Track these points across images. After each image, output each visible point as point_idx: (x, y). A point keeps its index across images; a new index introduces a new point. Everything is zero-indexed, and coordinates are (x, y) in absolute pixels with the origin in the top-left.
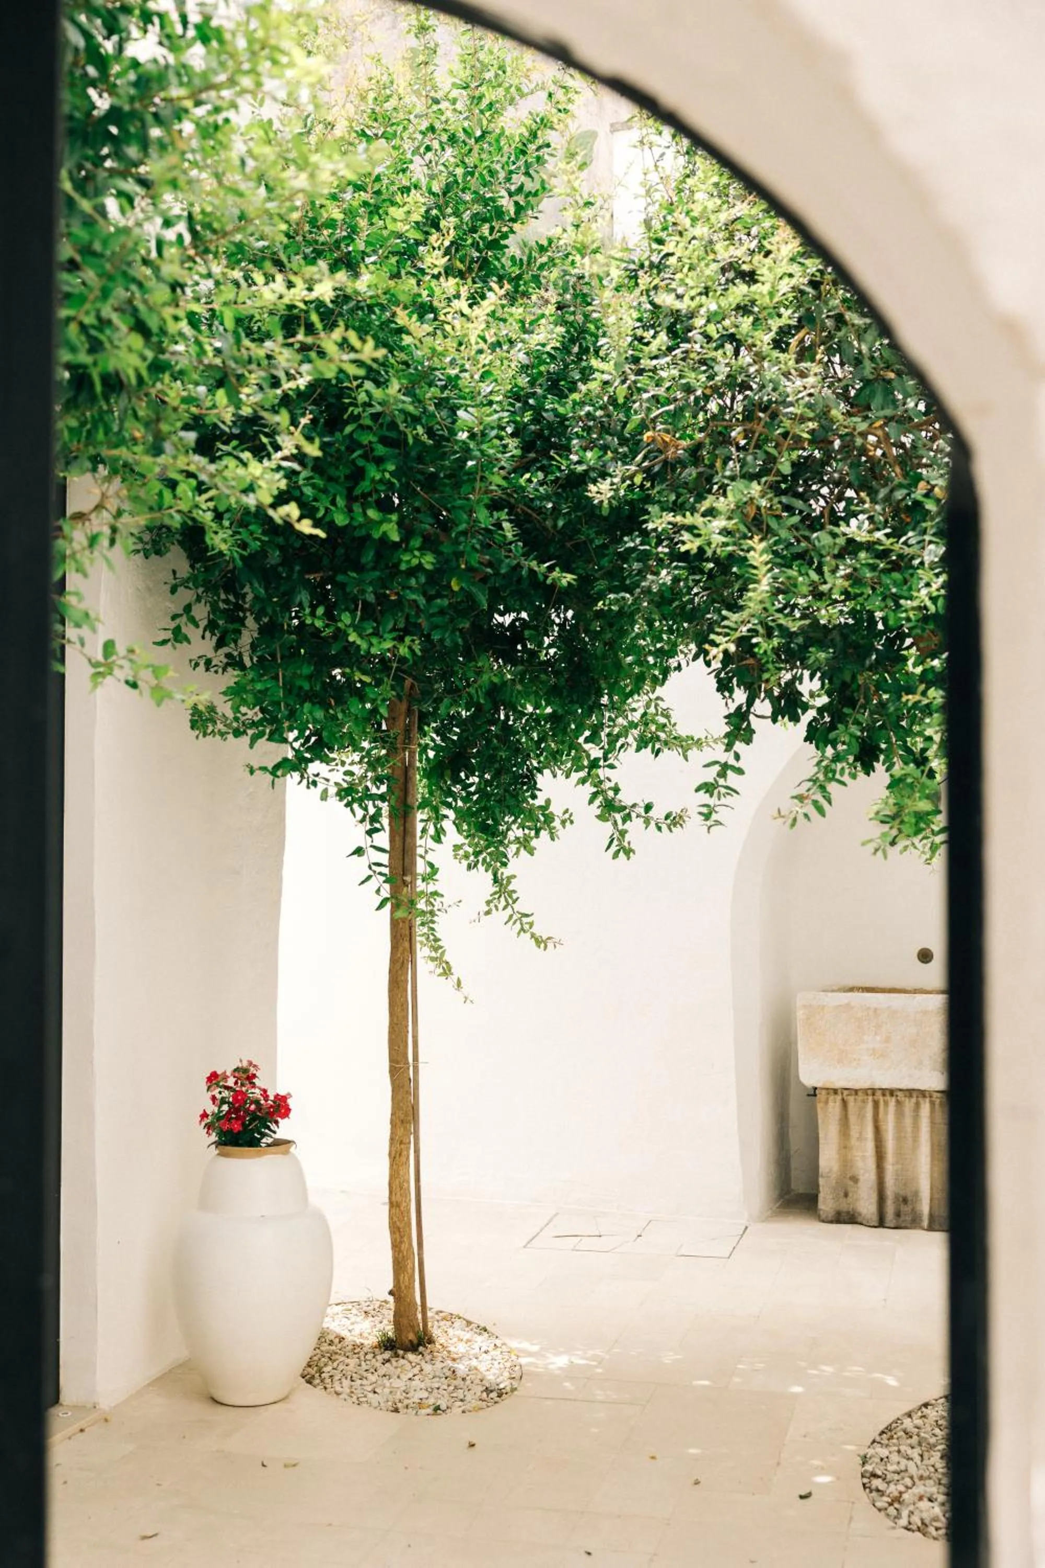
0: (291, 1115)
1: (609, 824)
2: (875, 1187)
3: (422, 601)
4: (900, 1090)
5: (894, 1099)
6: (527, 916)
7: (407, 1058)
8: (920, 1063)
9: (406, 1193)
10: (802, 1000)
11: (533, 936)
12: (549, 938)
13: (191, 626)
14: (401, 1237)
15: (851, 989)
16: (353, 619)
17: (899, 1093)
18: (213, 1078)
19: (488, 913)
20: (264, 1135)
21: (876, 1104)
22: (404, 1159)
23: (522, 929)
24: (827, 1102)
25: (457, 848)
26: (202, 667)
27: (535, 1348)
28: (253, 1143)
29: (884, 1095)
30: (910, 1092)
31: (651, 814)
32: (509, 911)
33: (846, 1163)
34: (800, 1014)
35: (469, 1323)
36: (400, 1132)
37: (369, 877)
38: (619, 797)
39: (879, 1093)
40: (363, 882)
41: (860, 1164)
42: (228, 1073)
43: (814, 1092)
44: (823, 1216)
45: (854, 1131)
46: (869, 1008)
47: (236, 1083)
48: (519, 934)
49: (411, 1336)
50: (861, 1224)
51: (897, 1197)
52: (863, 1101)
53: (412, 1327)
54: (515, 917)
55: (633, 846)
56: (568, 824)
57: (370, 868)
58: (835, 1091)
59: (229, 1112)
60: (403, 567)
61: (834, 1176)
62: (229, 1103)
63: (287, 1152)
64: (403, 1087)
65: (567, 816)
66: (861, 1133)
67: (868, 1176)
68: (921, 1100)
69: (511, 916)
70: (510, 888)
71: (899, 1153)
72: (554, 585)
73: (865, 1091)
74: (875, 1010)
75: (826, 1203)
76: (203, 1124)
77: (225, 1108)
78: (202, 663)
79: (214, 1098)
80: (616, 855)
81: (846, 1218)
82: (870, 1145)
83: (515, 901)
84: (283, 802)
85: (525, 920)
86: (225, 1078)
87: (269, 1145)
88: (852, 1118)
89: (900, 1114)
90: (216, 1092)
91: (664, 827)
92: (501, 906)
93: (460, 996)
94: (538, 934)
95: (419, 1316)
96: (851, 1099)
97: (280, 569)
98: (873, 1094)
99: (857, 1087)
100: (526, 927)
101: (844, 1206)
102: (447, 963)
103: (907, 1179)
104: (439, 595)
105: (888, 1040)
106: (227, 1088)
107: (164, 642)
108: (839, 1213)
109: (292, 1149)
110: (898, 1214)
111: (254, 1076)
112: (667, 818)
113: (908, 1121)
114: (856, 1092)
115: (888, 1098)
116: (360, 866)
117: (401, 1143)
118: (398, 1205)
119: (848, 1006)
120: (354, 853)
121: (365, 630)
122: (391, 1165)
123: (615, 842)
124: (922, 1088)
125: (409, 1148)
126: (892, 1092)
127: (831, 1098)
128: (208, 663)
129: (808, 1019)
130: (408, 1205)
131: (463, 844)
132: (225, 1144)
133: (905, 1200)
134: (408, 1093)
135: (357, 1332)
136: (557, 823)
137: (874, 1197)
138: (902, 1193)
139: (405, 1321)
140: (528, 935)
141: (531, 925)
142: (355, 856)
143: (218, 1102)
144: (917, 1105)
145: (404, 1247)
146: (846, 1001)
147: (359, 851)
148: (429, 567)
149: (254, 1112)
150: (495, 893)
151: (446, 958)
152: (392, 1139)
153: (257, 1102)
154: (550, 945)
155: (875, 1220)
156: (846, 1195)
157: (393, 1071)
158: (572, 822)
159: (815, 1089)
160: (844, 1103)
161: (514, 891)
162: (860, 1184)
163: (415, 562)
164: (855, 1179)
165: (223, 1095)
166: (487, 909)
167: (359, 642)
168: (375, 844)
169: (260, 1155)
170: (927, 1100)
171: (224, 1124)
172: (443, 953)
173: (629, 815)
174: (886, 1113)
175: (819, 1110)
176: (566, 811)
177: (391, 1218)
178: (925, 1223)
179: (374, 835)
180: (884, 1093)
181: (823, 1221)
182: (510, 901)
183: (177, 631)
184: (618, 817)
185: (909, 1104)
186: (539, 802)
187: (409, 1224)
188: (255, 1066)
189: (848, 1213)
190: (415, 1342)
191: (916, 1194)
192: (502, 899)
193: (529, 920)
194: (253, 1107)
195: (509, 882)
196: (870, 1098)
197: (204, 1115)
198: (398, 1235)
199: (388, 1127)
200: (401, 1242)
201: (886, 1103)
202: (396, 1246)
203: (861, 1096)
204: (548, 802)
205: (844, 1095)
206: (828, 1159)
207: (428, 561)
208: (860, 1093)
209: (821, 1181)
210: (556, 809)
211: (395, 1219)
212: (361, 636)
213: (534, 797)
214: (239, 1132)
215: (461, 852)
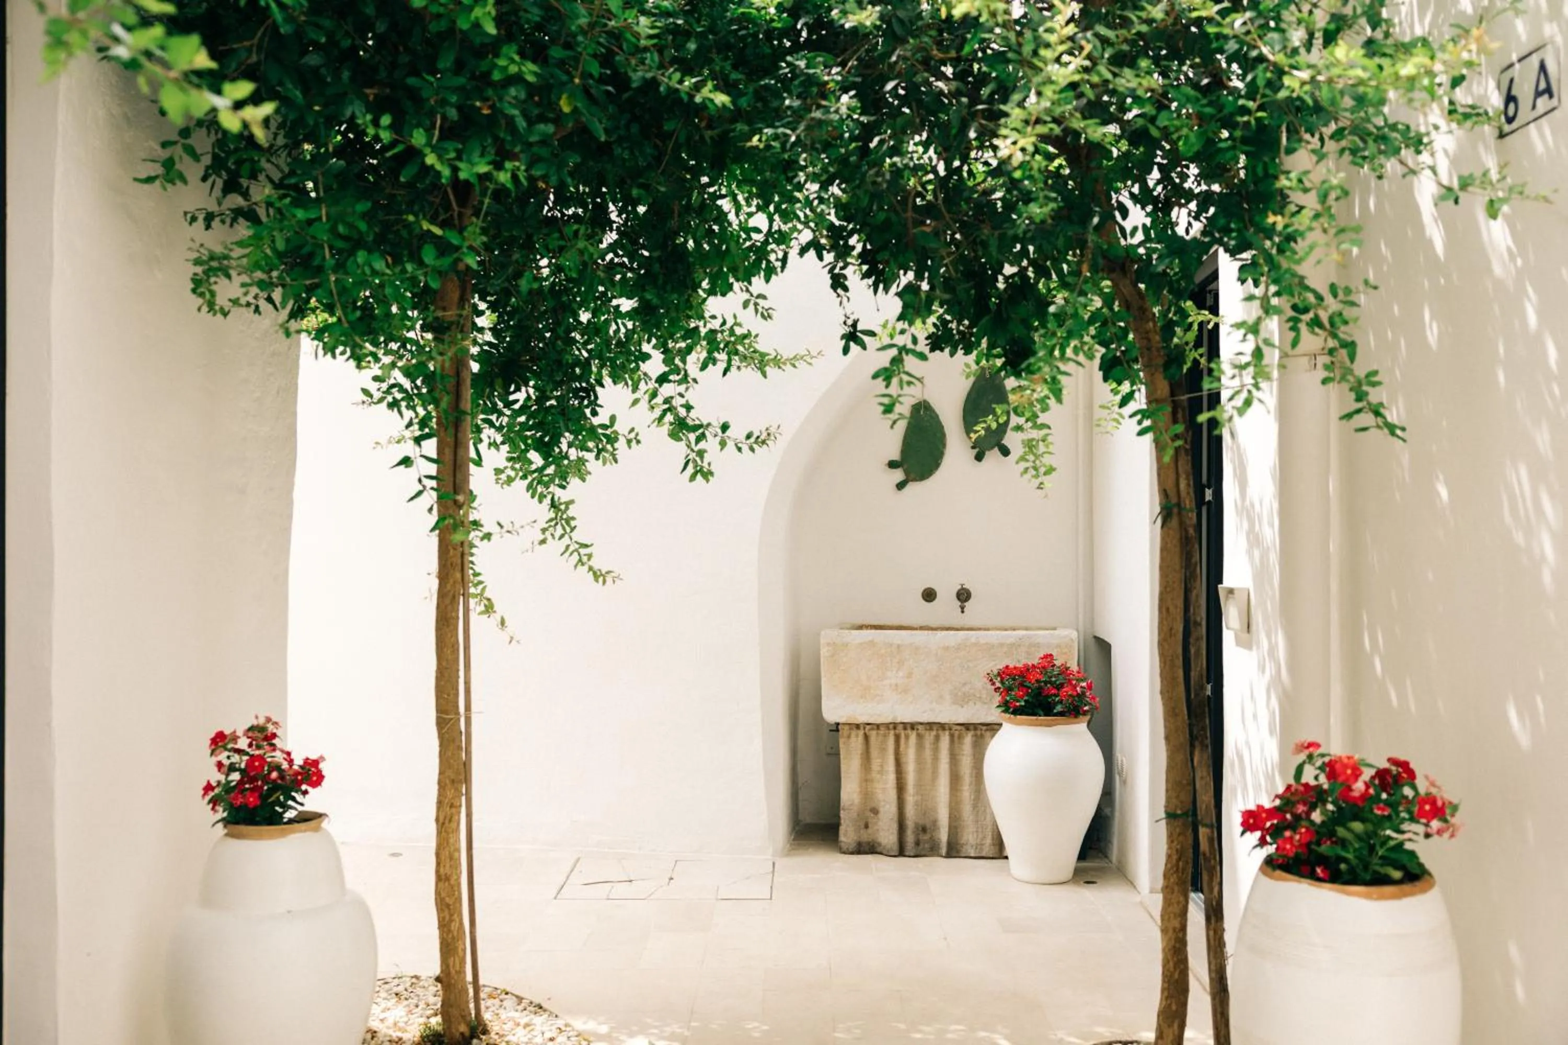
0: (323, 784)
1: (683, 444)
2: (896, 818)
3: (521, 123)
4: (921, 724)
5: (915, 732)
6: (586, 546)
7: (457, 707)
8: (941, 697)
9: (456, 866)
10: (828, 636)
11: (591, 569)
12: (608, 572)
13: (187, 159)
14: (451, 915)
15: (861, 627)
16: (430, 137)
17: (920, 727)
18: (219, 740)
19: (543, 542)
20: (287, 808)
21: (897, 738)
22: (453, 825)
23: (580, 560)
24: (849, 737)
25: (498, 471)
26: (200, 222)
27: (604, 1029)
28: (274, 819)
29: (905, 729)
30: (930, 726)
31: (728, 433)
32: (566, 540)
33: (867, 795)
34: (824, 652)
35: (520, 999)
36: (450, 793)
37: (419, 493)
38: (693, 414)
39: (901, 727)
40: (412, 499)
41: (880, 796)
42: (240, 733)
43: (836, 728)
44: (844, 847)
45: (876, 764)
46: (891, 645)
47: (250, 745)
48: (576, 566)
49: (463, 1028)
50: (881, 853)
51: (917, 826)
52: (885, 736)
53: (463, 1017)
54: (571, 549)
55: (713, 468)
56: (634, 443)
57: (420, 481)
58: (858, 726)
59: (241, 783)
60: (496, 76)
61: (855, 808)
62: (240, 770)
63: (317, 829)
64: (454, 741)
65: (632, 435)
66: (882, 766)
67: (889, 809)
68: (941, 732)
69: (568, 547)
70: (570, 513)
71: (919, 785)
72: (703, 106)
73: (887, 726)
74: (899, 646)
75: (847, 834)
76: (208, 798)
77: (235, 776)
78: (201, 217)
79: (220, 765)
80: (693, 478)
81: (867, 849)
82: (891, 777)
83: (573, 529)
84: (294, 414)
85: (582, 551)
86: (235, 738)
87: (291, 821)
88: (874, 752)
89: (920, 746)
90: (223, 757)
91: (745, 448)
92: (557, 535)
93: (504, 636)
94: (596, 568)
95: (472, 1005)
96: (873, 734)
97: (323, 71)
98: (895, 728)
99: (878, 722)
100: (585, 559)
101: (865, 836)
102: (489, 600)
103: (926, 809)
104: (542, 119)
105: (910, 675)
106: (239, 751)
107: (149, 180)
108: (859, 844)
109: (325, 824)
110: (917, 843)
111: (274, 736)
112: (749, 437)
113: (928, 753)
114: (878, 726)
115: (909, 731)
116: (408, 479)
117: (452, 806)
118: (447, 879)
119: (872, 643)
120: (400, 464)
121: (446, 151)
122: (439, 833)
123: (691, 465)
124: (943, 721)
125: (459, 813)
126: (913, 726)
127: (854, 733)
128: (209, 218)
129: (832, 656)
130: (459, 878)
131: (506, 468)
132: (237, 823)
133: (924, 830)
134: (460, 748)
135: (390, 1022)
136: (621, 444)
137: (895, 826)
138: (921, 822)
139: (454, 1012)
140: (586, 568)
141: (590, 556)
142: (402, 467)
143: (225, 769)
144: (937, 738)
145: (454, 926)
146: (870, 638)
147: (406, 461)
148: (531, 78)
149: (274, 781)
150: (551, 520)
151: (487, 594)
152: (440, 803)
153: (278, 768)
154: (609, 579)
155: (895, 849)
156: (866, 826)
157: (441, 723)
158: (638, 442)
159: (838, 724)
160: (866, 738)
161: (573, 518)
162: (881, 815)
163: (513, 69)
164: (875, 811)
165: (233, 760)
166: (542, 537)
167: (438, 167)
168: (424, 453)
169: (283, 834)
170: (947, 733)
171: (236, 798)
172: (484, 589)
173: (703, 435)
174: (907, 746)
175: (841, 745)
176: (632, 430)
177: (438, 893)
178: (944, 851)
179: (423, 443)
180: (905, 727)
181: (844, 853)
182: (568, 530)
183: (169, 164)
184: (692, 437)
185: (929, 737)
186: (602, 418)
187: (459, 899)
188: (276, 723)
189: (869, 843)
190: (467, 1034)
191: (935, 822)
192: (559, 527)
193: (587, 551)
194: (274, 775)
195: (567, 508)
196: (892, 732)
197: (208, 788)
198: (446, 913)
199: (436, 787)
200: (451, 921)
201: (907, 737)
202: (444, 926)
203: (882, 731)
204: (613, 419)
205: (866, 729)
206: (850, 792)
207: (530, 71)
208: (882, 728)
209: (843, 814)
210: (621, 427)
211: (443, 895)
212: (440, 158)
213: (595, 414)
214: (255, 808)
215: (503, 477)
